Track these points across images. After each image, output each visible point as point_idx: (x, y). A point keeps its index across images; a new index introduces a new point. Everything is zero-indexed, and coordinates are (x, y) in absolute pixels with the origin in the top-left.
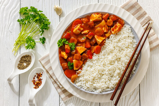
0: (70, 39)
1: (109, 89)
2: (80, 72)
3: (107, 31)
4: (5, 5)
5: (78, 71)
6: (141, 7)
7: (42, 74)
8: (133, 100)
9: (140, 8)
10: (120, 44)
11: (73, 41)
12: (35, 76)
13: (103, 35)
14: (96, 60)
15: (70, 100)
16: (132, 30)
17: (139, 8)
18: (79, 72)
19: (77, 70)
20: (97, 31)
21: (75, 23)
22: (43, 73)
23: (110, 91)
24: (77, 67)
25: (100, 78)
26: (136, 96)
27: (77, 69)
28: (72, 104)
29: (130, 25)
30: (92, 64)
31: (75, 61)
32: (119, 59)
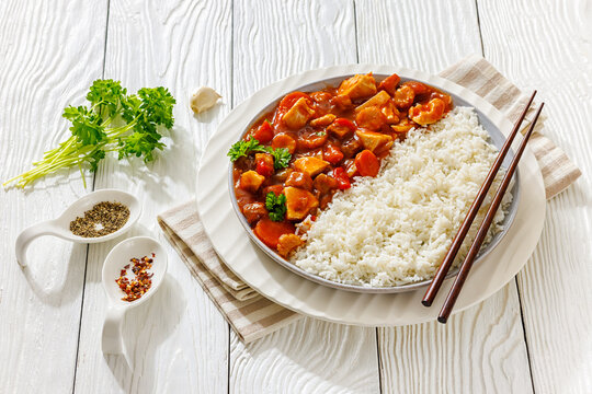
0: (271, 139)
1: (416, 278)
2: (307, 224)
3: (397, 119)
4: (53, 85)
5: (301, 224)
6: (498, 74)
7: (151, 261)
8: (503, 341)
9: (497, 77)
10: (441, 153)
11: (283, 143)
12: (127, 267)
13: (385, 127)
14: (363, 193)
15: (270, 338)
16: (482, 120)
17: (494, 78)
18: (307, 227)
19: (300, 221)
20: (364, 115)
21: (287, 100)
22: (154, 255)
23: (420, 281)
24: (298, 209)
25: (382, 244)
26: (511, 328)
27: (298, 216)
28: (274, 351)
29: (471, 106)
30: (349, 205)
31: (289, 190)
32: (443, 192)
